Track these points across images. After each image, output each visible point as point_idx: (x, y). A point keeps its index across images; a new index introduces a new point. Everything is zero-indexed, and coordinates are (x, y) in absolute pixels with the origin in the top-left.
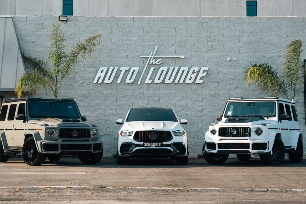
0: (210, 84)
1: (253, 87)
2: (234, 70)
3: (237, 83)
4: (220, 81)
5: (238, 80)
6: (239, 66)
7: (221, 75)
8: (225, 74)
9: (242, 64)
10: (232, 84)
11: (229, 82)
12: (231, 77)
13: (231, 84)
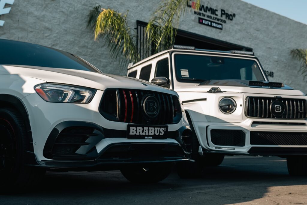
0: (14, 31)
1: (77, 48)
2: (51, 15)
3: (55, 37)
4: (30, 29)
5: (57, 33)
6: (59, 10)
7: (31, 20)
8: (38, 19)
9: (62, 7)
10: (48, 38)
11: (44, 33)
12: (47, 25)
13: (46, 37)
